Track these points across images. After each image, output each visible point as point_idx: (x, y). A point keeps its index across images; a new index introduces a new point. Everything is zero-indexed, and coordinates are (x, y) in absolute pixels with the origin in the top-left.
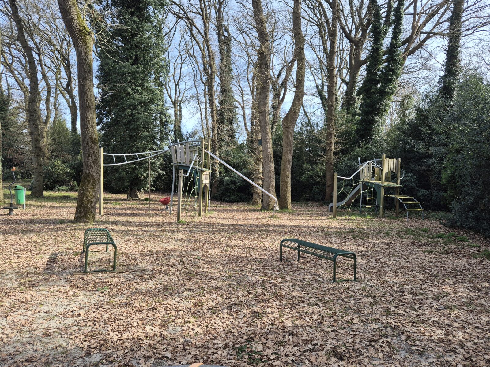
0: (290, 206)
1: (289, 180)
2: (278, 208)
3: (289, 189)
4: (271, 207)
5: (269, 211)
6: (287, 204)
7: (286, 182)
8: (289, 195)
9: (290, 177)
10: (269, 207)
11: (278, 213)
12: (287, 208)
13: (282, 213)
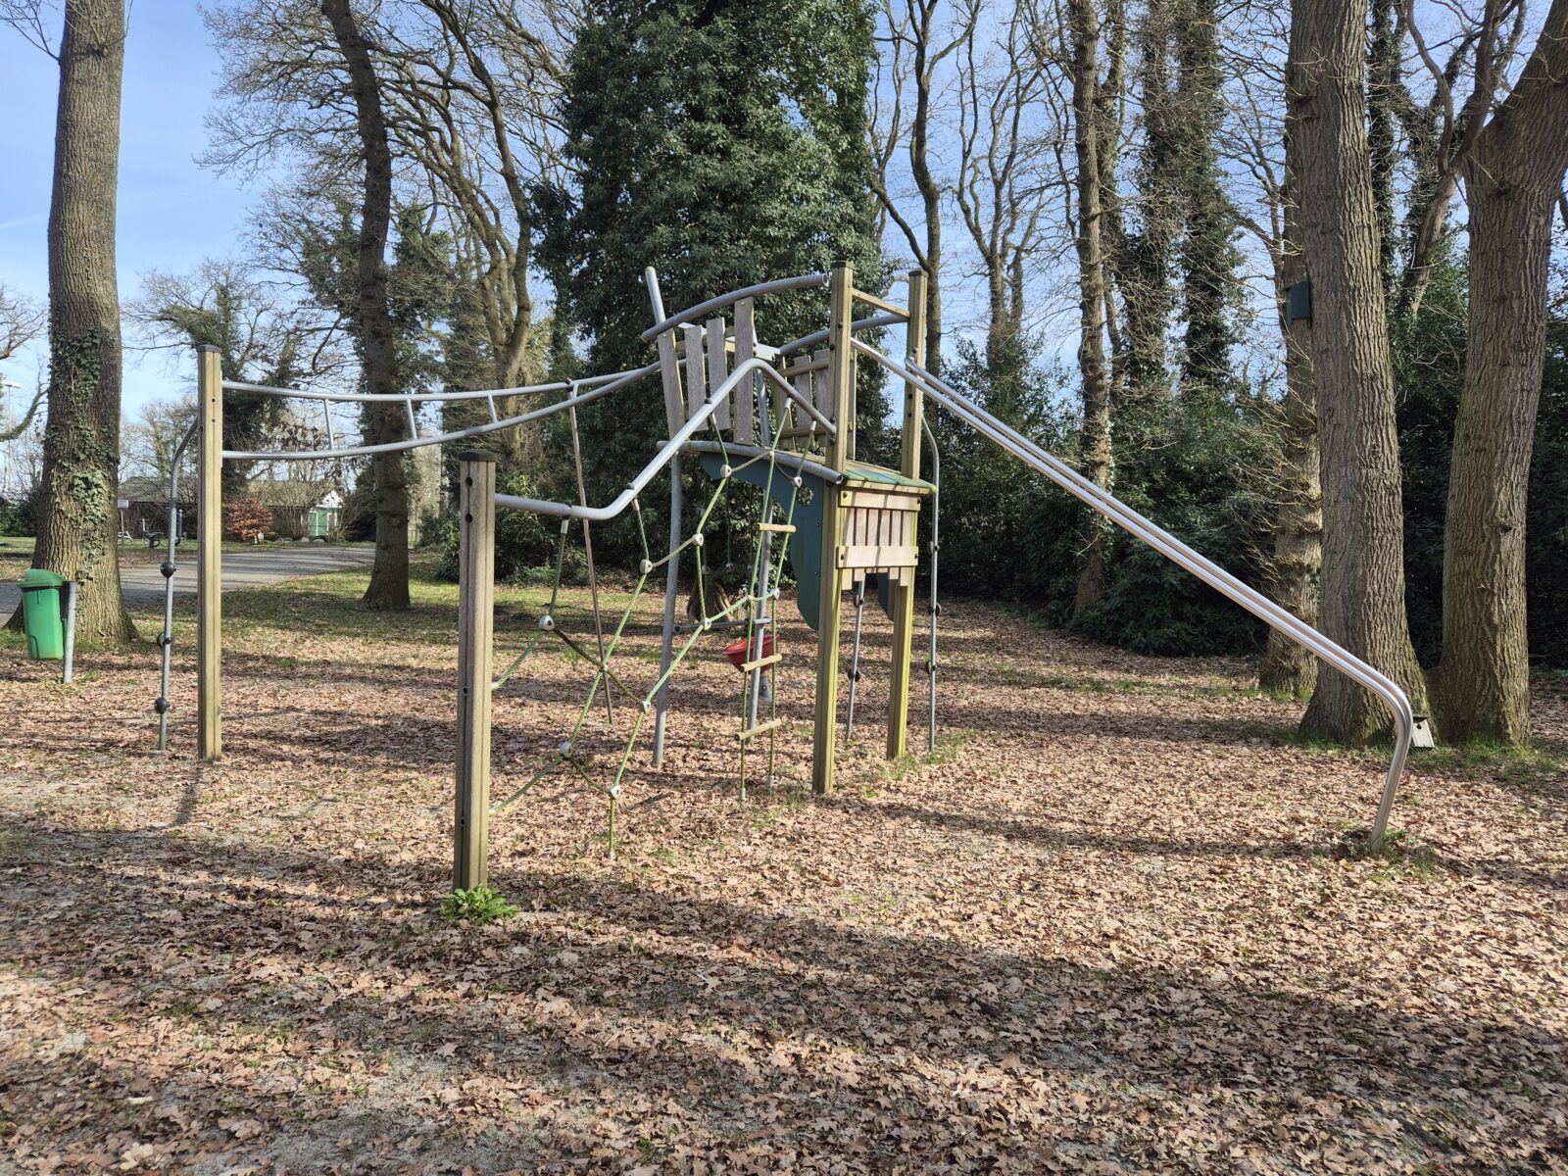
0: (1518, 720)
1: (1513, 546)
2: (1423, 736)
3: (1513, 604)
4: (1372, 725)
5: (1359, 745)
6: (1496, 703)
7: (1493, 555)
8: (1514, 645)
9: (1520, 528)
10: (1359, 724)
11: (1426, 769)
12: (1497, 732)
13: (1458, 769)
